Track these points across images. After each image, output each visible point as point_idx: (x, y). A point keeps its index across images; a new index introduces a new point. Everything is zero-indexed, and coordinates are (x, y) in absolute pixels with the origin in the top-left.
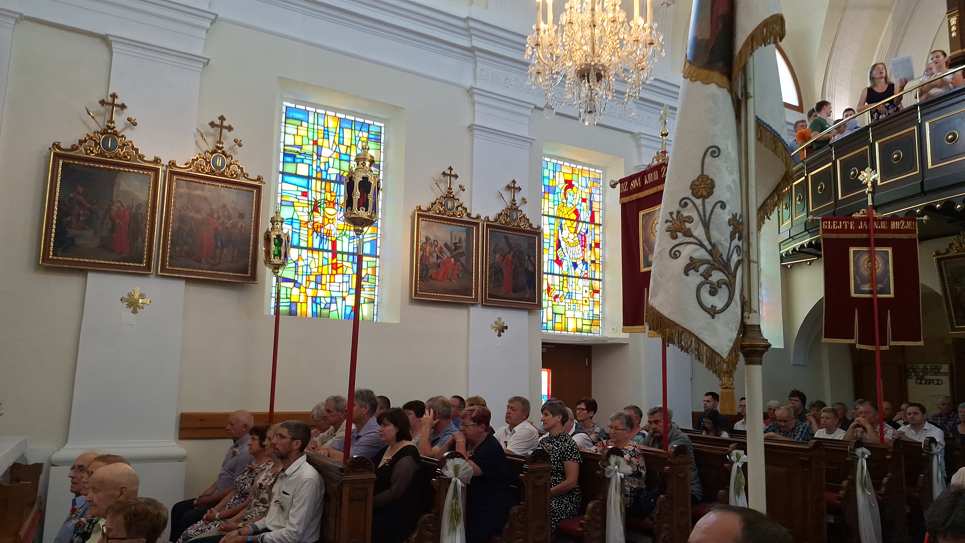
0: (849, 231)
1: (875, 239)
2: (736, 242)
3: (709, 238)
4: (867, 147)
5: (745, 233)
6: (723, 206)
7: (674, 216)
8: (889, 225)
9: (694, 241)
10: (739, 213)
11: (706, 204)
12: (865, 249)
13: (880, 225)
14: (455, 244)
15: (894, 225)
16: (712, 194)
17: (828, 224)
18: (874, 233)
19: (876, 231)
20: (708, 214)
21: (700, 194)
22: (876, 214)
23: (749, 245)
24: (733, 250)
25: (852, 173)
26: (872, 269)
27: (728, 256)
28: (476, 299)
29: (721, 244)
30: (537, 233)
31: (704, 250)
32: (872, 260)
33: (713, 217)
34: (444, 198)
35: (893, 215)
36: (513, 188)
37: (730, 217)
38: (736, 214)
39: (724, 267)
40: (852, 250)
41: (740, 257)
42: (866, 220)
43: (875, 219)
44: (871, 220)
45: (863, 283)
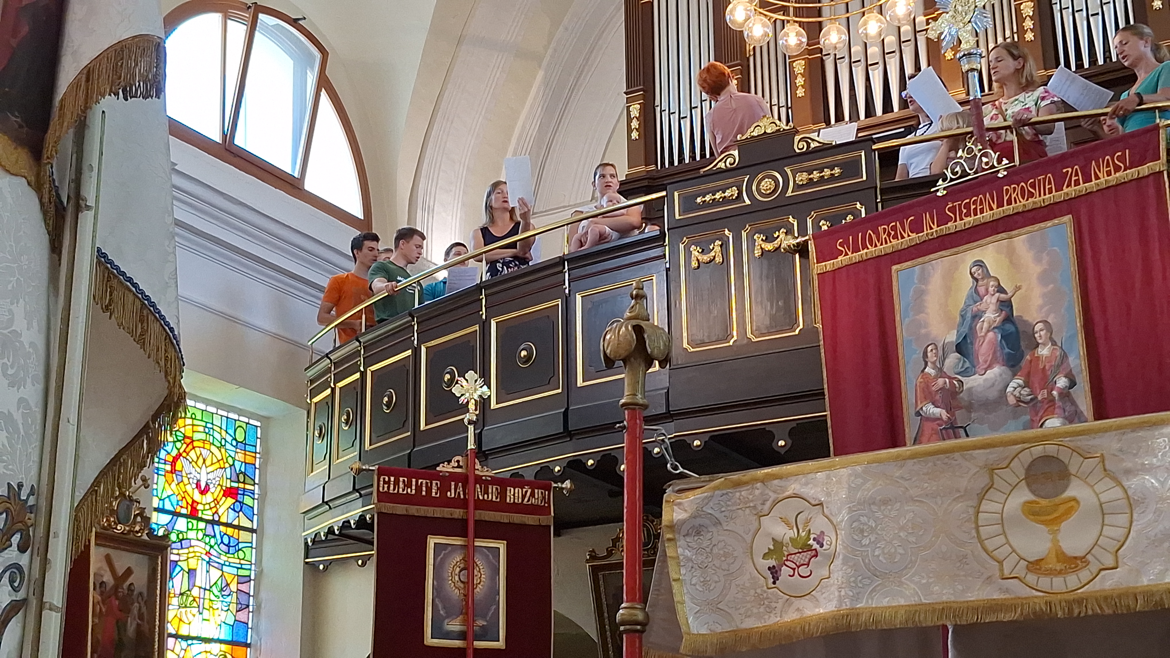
0: (428, 501)
1: (476, 522)
4: (477, 327)
8: (503, 494)
12: (457, 541)
13: (486, 492)
15: (514, 495)
17: (389, 482)
18: (476, 508)
19: (481, 505)
22: (482, 471)
25: (447, 377)
26: (467, 586)
32: (467, 567)
35: (514, 474)
40: (432, 541)
42: (463, 479)
43: (479, 480)
44: (471, 480)
45: (449, 615)
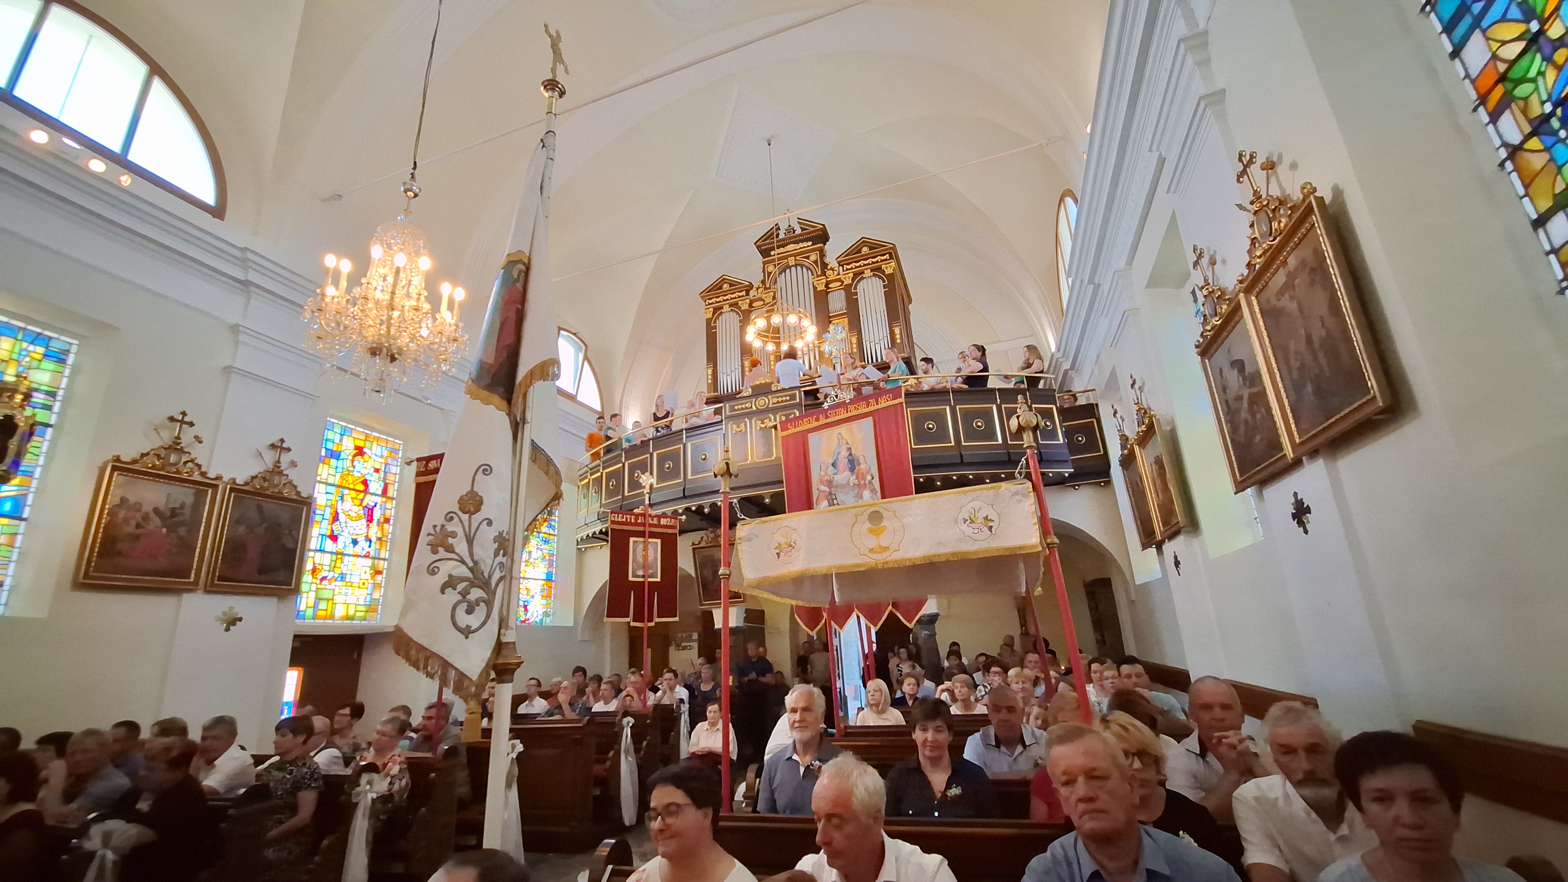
0: (630, 524)
1: (649, 532)
2: (500, 558)
3: (471, 554)
4: (648, 455)
5: (510, 550)
6: (490, 523)
7: (438, 529)
8: (659, 521)
9: (456, 557)
10: (506, 529)
11: (473, 521)
12: (642, 539)
13: (653, 520)
14: (173, 510)
15: (663, 521)
16: (479, 511)
17: (614, 517)
18: (648, 527)
19: (651, 525)
20: (473, 531)
21: (467, 509)
22: (651, 512)
23: (513, 560)
24: (496, 567)
25: (636, 475)
26: (645, 557)
27: (490, 572)
28: (196, 583)
29: (484, 562)
30: (305, 504)
31: (464, 567)
32: (645, 549)
33: (478, 533)
34: (166, 449)
35: (663, 513)
36: (279, 447)
37: (497, 534)
38: (503, 531)
39: (484, 584)
40: (632, 539)
41: (503, 574)
42: (644, 515)
43: (650, 515)
44: (647, 516)
45: (638, 569)
